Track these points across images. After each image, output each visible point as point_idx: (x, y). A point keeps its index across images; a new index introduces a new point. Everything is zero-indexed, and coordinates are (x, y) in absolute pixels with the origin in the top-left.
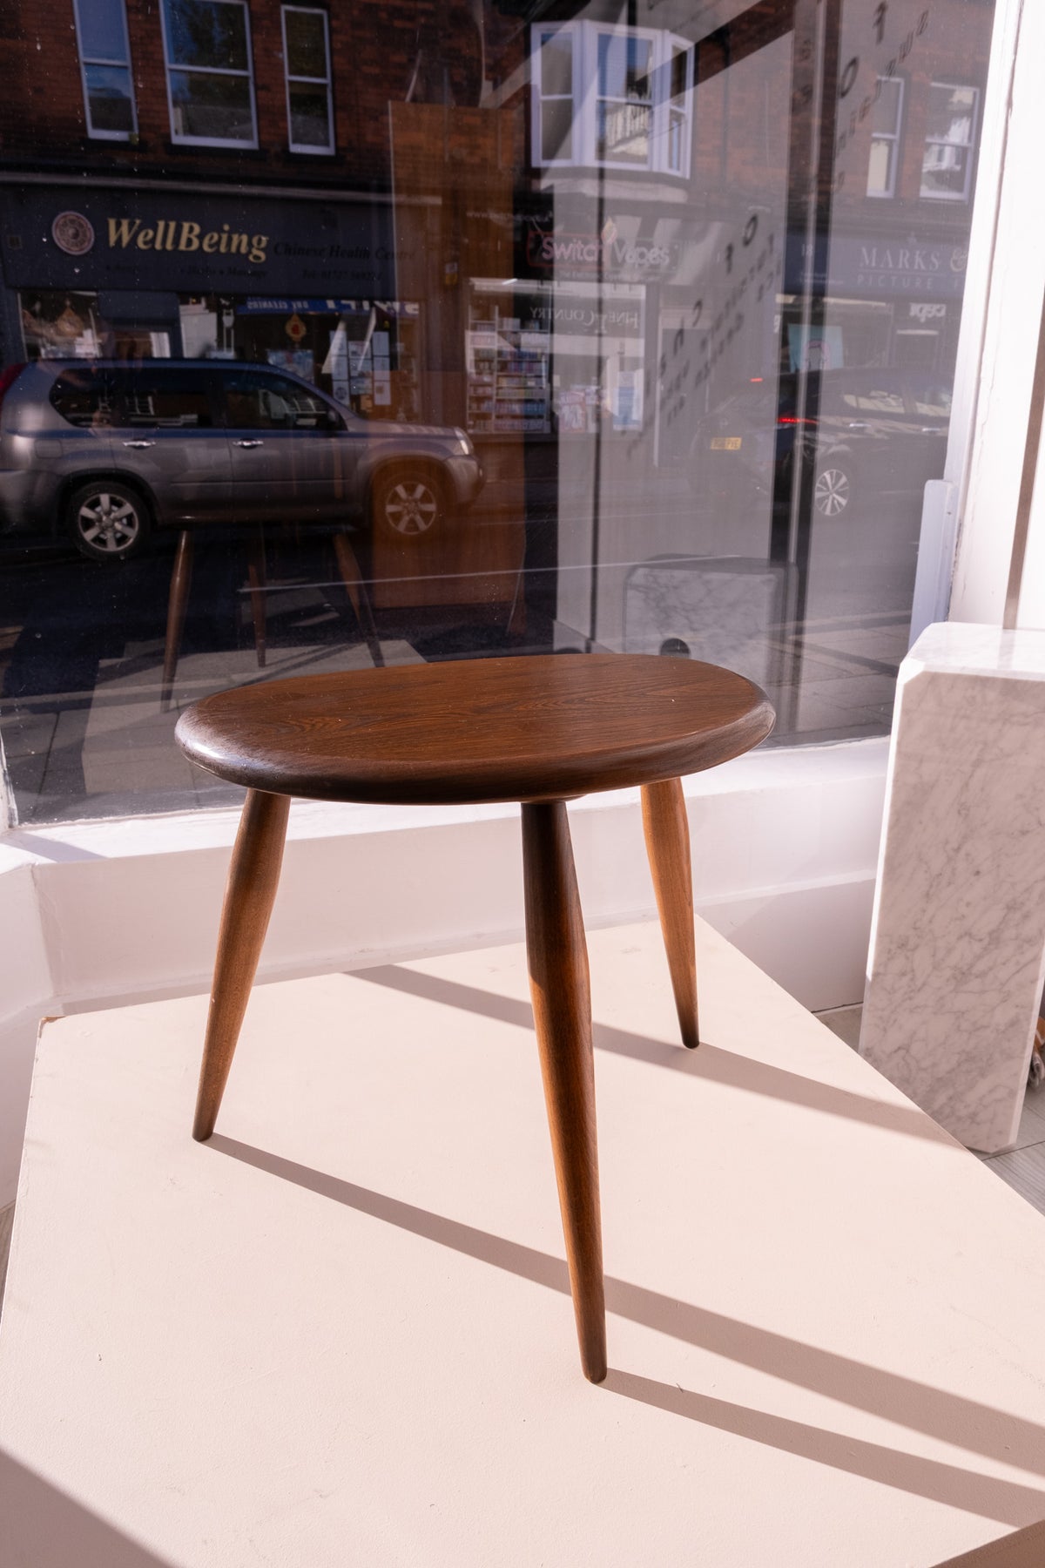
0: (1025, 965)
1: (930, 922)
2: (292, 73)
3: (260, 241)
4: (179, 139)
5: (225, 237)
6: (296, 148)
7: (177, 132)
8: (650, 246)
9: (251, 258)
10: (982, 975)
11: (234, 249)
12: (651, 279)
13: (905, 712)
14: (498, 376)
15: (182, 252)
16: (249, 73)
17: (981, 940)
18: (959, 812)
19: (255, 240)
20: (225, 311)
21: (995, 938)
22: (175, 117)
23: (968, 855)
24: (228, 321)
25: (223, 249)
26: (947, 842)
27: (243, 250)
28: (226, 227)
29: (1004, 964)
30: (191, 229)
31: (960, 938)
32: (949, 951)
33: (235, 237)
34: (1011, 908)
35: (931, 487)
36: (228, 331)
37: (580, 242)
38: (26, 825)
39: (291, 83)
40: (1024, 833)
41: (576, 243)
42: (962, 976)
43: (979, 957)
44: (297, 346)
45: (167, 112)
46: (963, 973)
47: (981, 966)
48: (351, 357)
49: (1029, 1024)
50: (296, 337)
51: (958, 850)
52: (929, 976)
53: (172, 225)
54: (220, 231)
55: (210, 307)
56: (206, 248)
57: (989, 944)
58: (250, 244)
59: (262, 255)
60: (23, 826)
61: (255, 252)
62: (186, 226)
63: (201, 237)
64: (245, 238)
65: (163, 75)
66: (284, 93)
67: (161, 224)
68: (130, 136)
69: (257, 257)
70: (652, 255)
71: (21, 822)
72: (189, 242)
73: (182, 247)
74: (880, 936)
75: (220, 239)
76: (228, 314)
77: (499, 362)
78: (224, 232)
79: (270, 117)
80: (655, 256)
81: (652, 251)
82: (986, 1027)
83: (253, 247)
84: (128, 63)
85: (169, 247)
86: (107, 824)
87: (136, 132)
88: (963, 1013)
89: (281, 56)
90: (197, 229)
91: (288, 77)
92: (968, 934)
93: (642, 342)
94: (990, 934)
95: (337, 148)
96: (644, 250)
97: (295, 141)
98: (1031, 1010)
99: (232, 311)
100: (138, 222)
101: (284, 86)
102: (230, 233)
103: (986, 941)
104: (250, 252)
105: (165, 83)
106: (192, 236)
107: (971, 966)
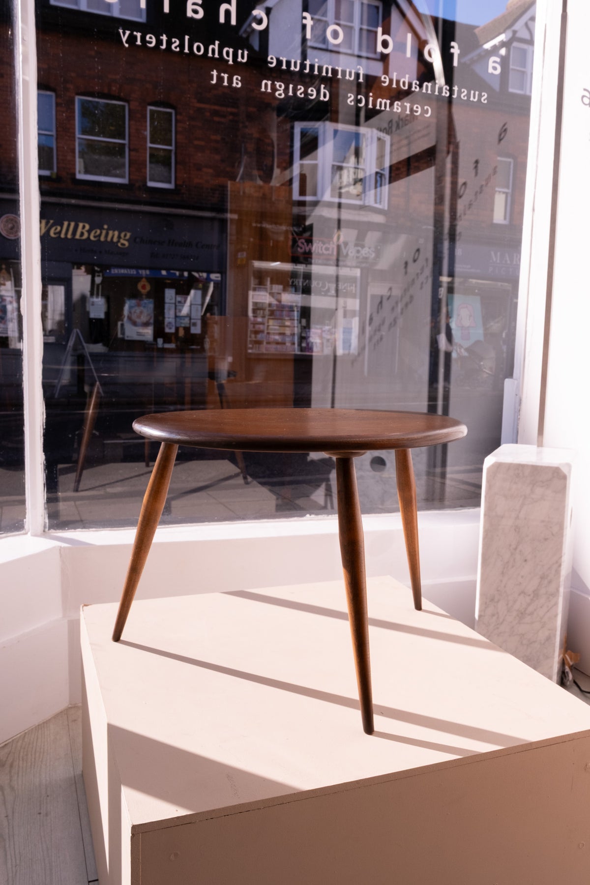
0: (551, 608)
1: (505, 587)
2: (152, 142)
3: (125, 236)
4: (80, 176)
5: (104, 232)
6: (151, 184)
7: (80, 172)
8: (363, 247)
9: (119, 245)
10: (531, 614)
11: (109, 239)
12: (364, 265)
13: (488, 481)
14: (269, 319)
15: (77, 240)
16: (126, 142)
17: (529, 595)
18: (515, 530)
19: (122, 235)
20: (97, 274)
21: (536, 594)
22: (79, 164)
23: (521, 551)
24: (98, 280)
25: (102, 239)
26: (510, 545)
27: (115, 240)
28: (106, 227)
29: (541, 607)
30: (84, 227)
31: (520, 595)
32: (515, 601)
33: (111, 233)
34: (542, 578)
35: (508, 382)
36: (98, 286)
37: (320, 243)
38: (52, 531)
39: (151, 148)
40: (546, 539)
41: (318, 243)
42: (522, 615)
43: (529, 605)
44: (144, 297)
45: (74, 161)
46: (522, 613)
47: (530, 609)
48: (177, 304)
49: (555, 639)
50: (144, 291)
51: (516, 549)
52: (506, 616)
53: (73, 224)
54: (102, 228)
55: (88, 272)
56: (92, 238)
57: (534, 597)
58: (119, 237)
59: (127, 244)
60: (50, 531)
61: (122, 241)
62: (81, 225)
63: (89, 232)
64: (116, 233)
65: (74, 141)
66: (146, 153)
67: (66, 224)
68: (51, 173)
69: (123, 244)
70: (364, 252)
71: (49, 529)
72: (82, 234)
73: (77, 237)
74: (482, 595)
75: (101, 233)
76: (99, 276)
77: (269, 310)
78: (104, 229)
79: (137, 166)
80: (366, 252)
81: (364, 249)
82: (535, 642)
83: (120, 238)
84: (54, 133)
85: (69, 236)
86: (92, 532)
87: (55, 170)
88: (523, 635)
89: (145, 133)
90: (87, 227)
91: (149, 145)
92: (523, 592)
93: (358, 301)
94: (534, 592)
95: (176, 185)
96: (360, 248)
97: (151, 180)
98: (556, 631)
99: (101, 274)
100: (51, 221)
101: (146, 149)
102: (108, 230)
103: (532, 595)
104: (119, 241)
105: (74, 145)
106: (84, 231)
107: (526, 609)
